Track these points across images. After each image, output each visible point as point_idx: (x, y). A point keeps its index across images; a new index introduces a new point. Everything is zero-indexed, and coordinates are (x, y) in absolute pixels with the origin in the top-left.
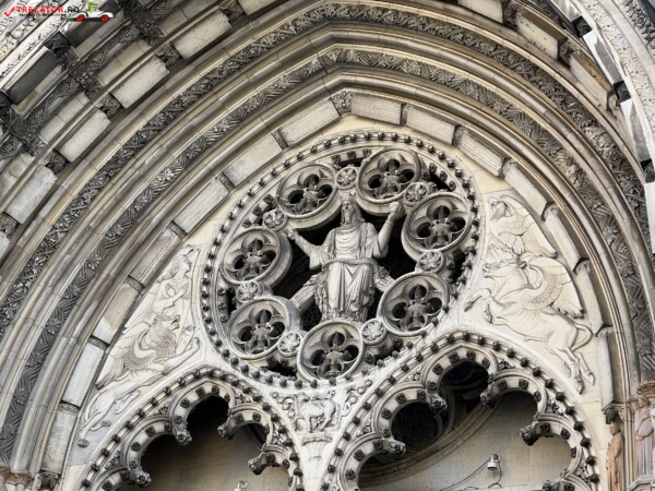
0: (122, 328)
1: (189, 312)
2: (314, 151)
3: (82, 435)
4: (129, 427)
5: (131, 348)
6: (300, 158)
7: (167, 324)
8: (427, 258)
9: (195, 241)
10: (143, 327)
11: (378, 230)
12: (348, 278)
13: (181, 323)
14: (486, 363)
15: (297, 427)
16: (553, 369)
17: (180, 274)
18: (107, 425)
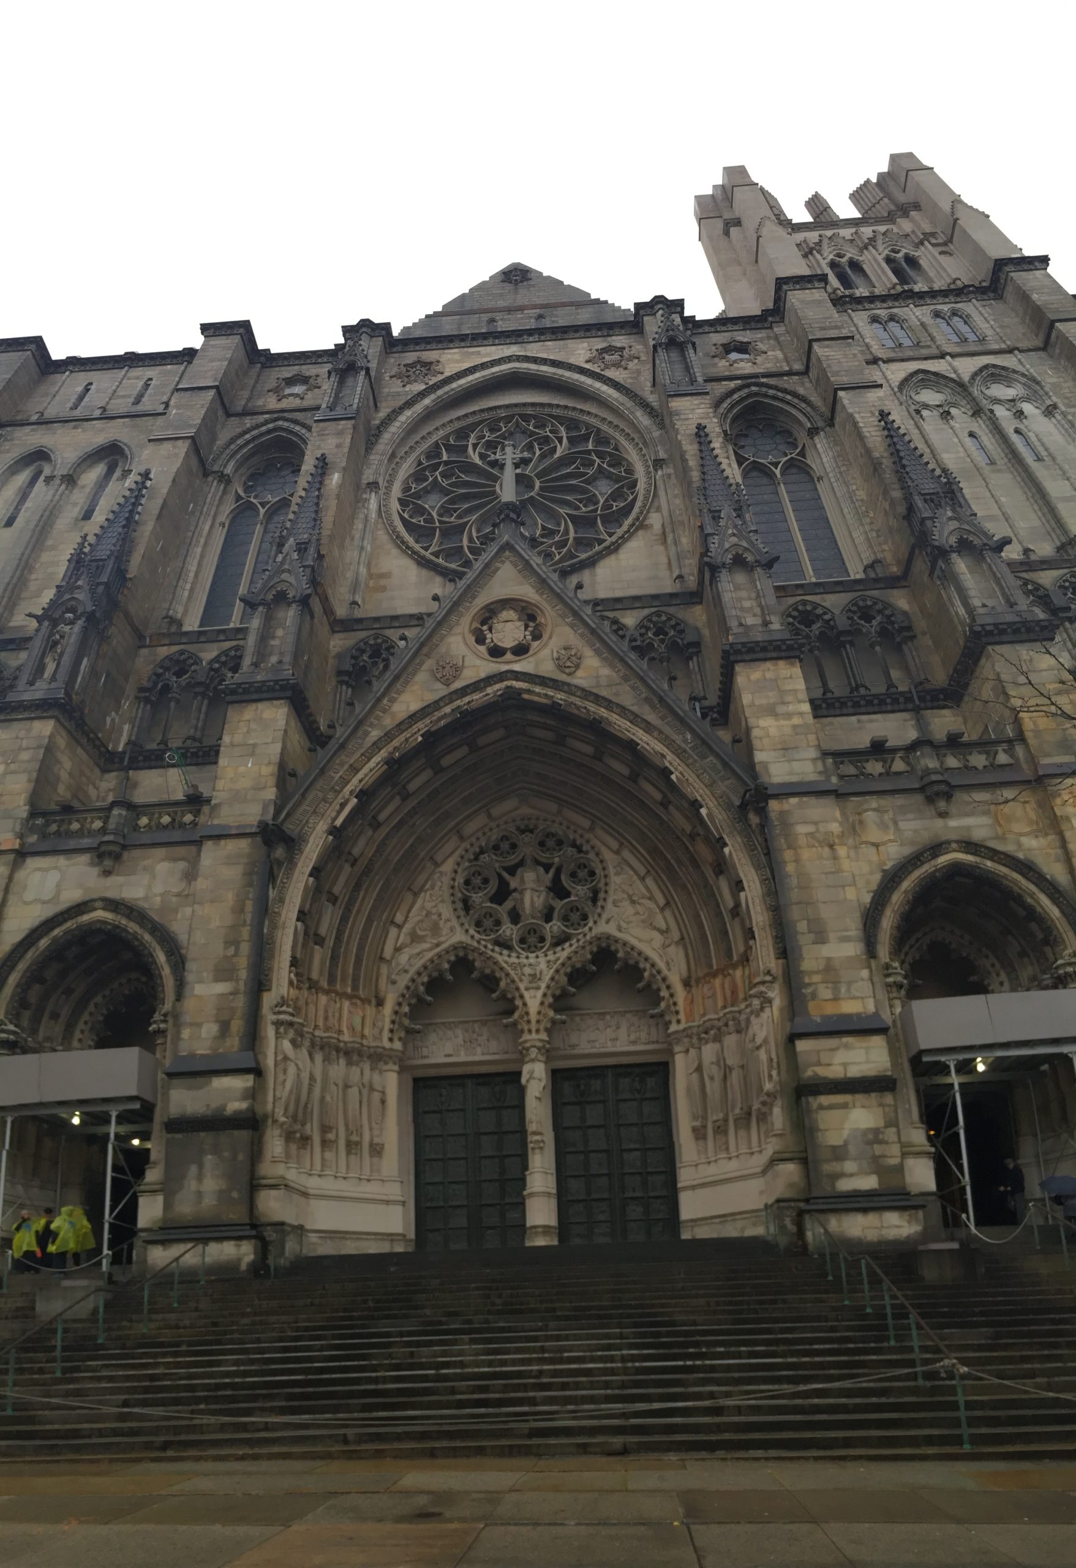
0: (407, 917)
1: (446, 911)
2: (506, 823)
3: (393, 977)
4: (419, 974)
5: (414, 929)
6: (498, 826)
7: (435, 917)
8: (579, 892)
9: (443, 868)
10: (419, 918)
11: (547, 872)
12: (535, 899)
13: (443, 917)
14: (617, 951)
15: (521, 980)
16: (654, 956)
17: (437, 888)
18: (406, 971)
